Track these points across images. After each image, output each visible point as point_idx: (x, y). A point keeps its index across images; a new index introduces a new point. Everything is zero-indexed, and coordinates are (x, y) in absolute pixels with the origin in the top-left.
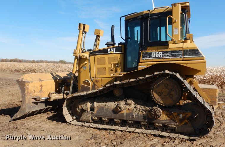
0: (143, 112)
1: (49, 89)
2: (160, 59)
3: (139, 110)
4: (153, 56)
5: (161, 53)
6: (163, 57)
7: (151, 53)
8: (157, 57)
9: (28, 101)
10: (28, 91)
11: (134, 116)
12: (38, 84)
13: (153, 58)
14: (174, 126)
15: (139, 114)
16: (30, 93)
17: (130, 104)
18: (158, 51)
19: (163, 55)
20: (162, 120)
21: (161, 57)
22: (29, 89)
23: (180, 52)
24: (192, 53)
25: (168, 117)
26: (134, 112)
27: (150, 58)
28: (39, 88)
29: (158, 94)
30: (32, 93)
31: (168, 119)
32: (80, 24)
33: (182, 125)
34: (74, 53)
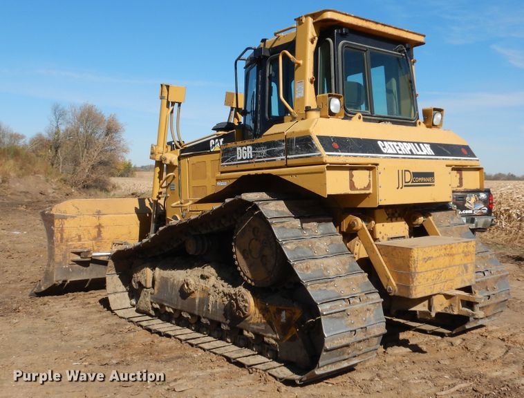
0: (225, 299)
1: (122, 235)
2: (249, 163)
3: (218, 294)
4: (239, 158)
5: (251, 148)
6: (253, 157)
7: (235, 149)
8: (244, 158)
9: (61, 257)
10: (62, 235)
11: (210, 308)
12: (90, 222)
13: (239, 160)
14: (274, 342)
15: (218, 303)
16: (67, 241)
17: (208, 278)
18: (245, 144)
19: (253, 153)
20: (254, 324)
21: (250, 159)
22: (65, 231)
23: (280, 145)
24: (301, 147)
25: (263, 315)
26: (211, 297)
27: (233, 161)
28: (94, 232)
29: (243, 253)
30: (72, 241)
31: (263, 321)
32: (162, 85)
33: (288, 340)
34: (152, 154)
